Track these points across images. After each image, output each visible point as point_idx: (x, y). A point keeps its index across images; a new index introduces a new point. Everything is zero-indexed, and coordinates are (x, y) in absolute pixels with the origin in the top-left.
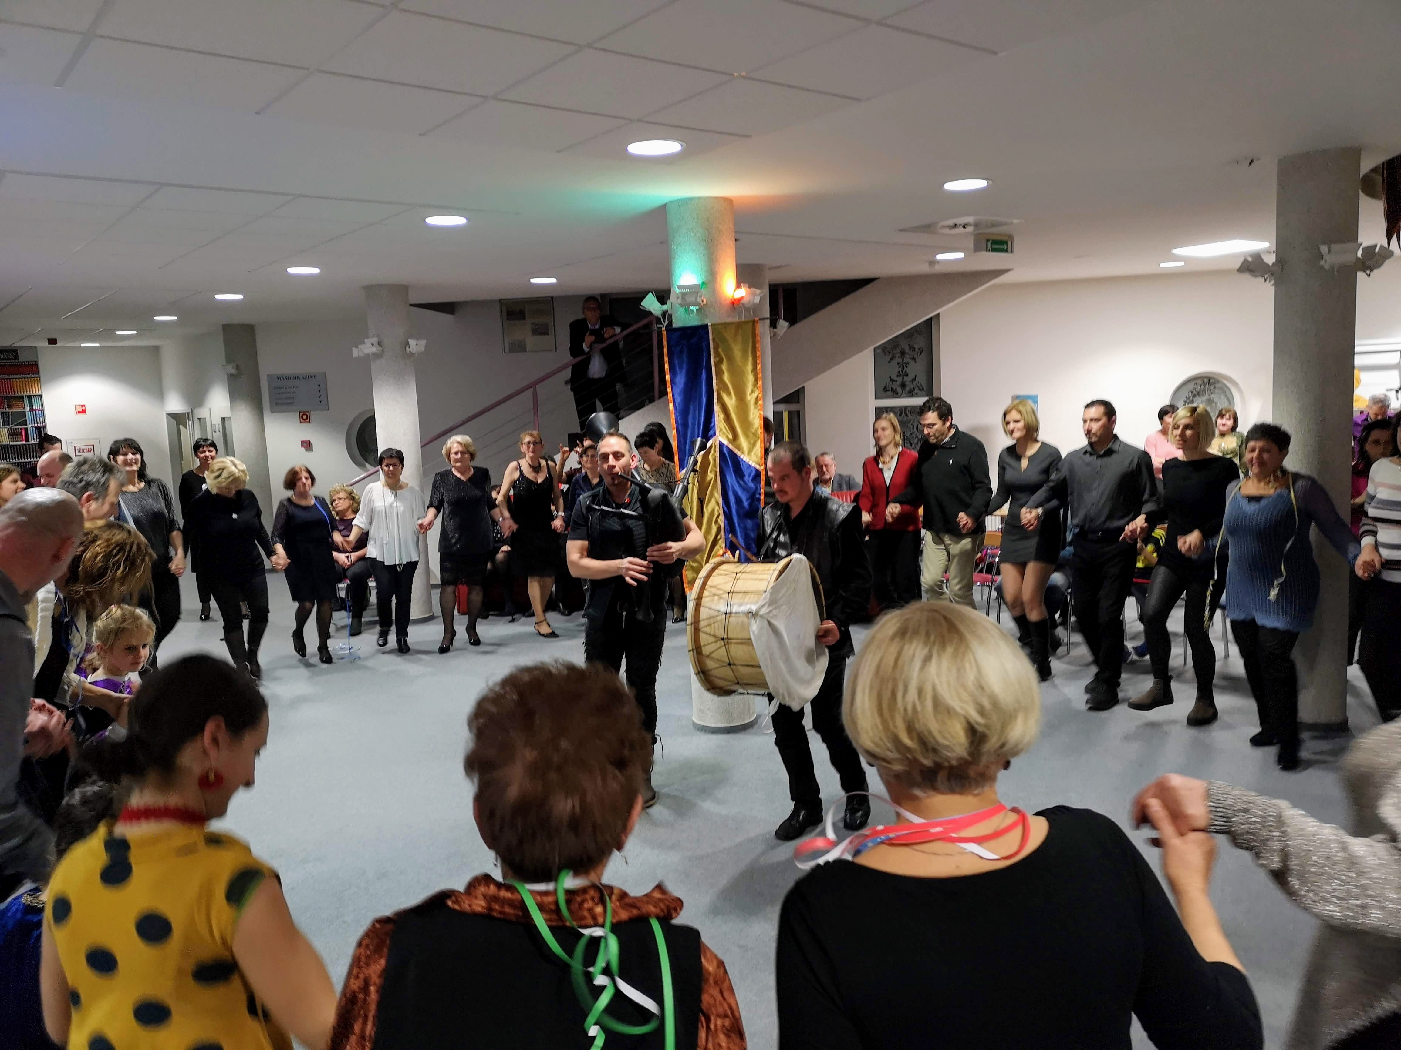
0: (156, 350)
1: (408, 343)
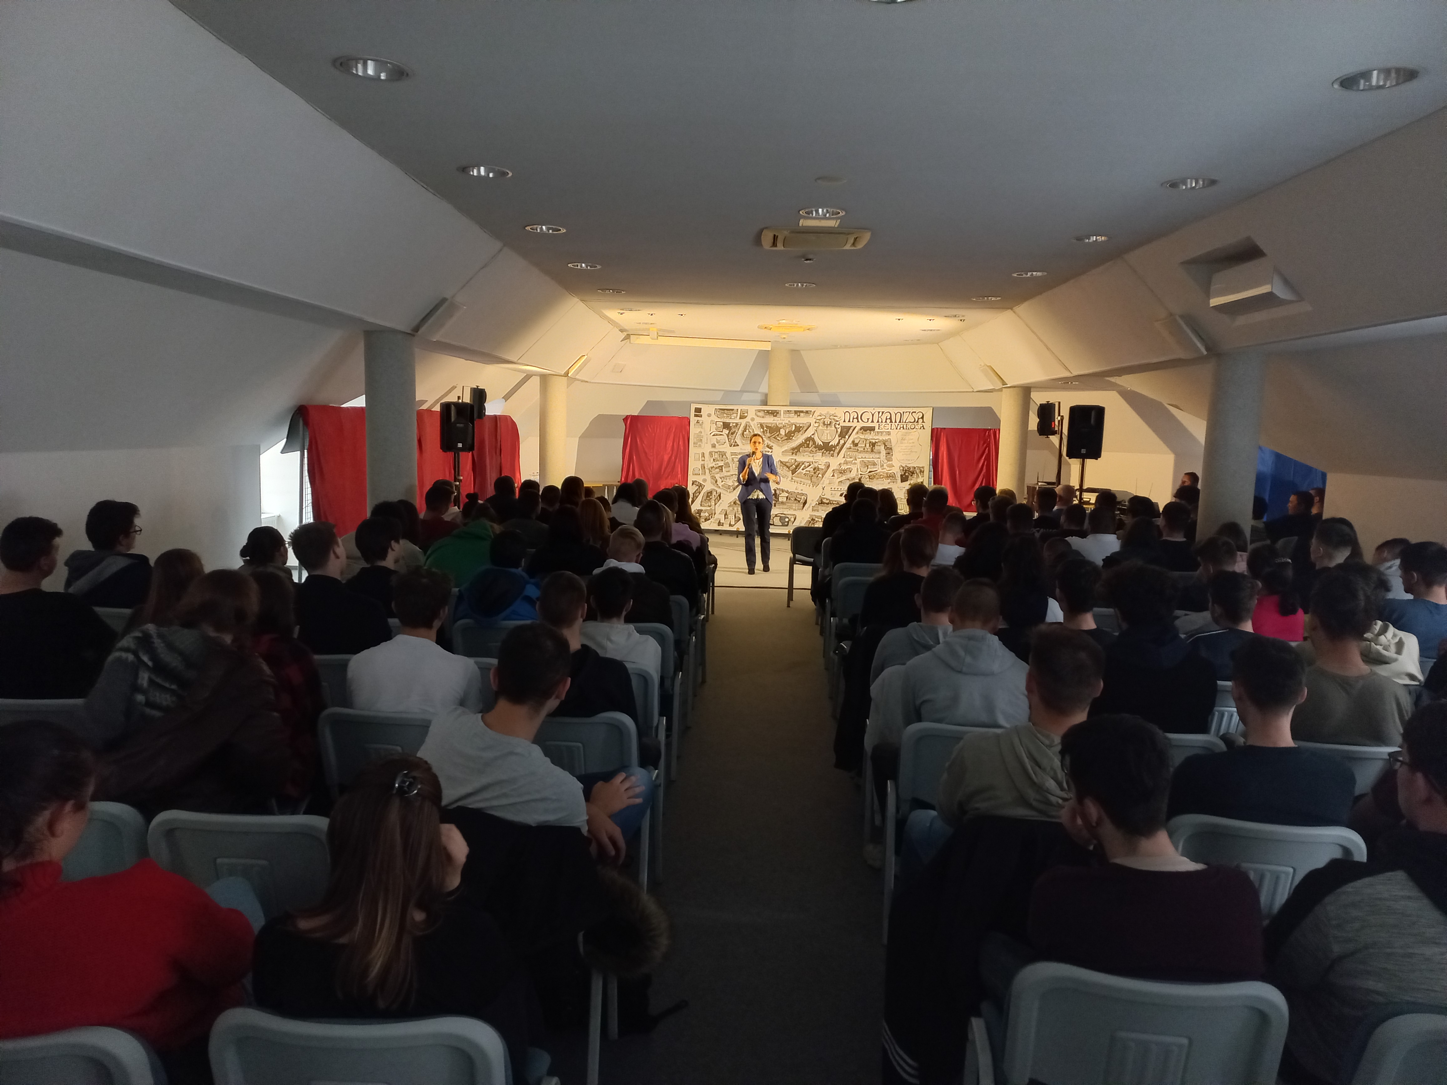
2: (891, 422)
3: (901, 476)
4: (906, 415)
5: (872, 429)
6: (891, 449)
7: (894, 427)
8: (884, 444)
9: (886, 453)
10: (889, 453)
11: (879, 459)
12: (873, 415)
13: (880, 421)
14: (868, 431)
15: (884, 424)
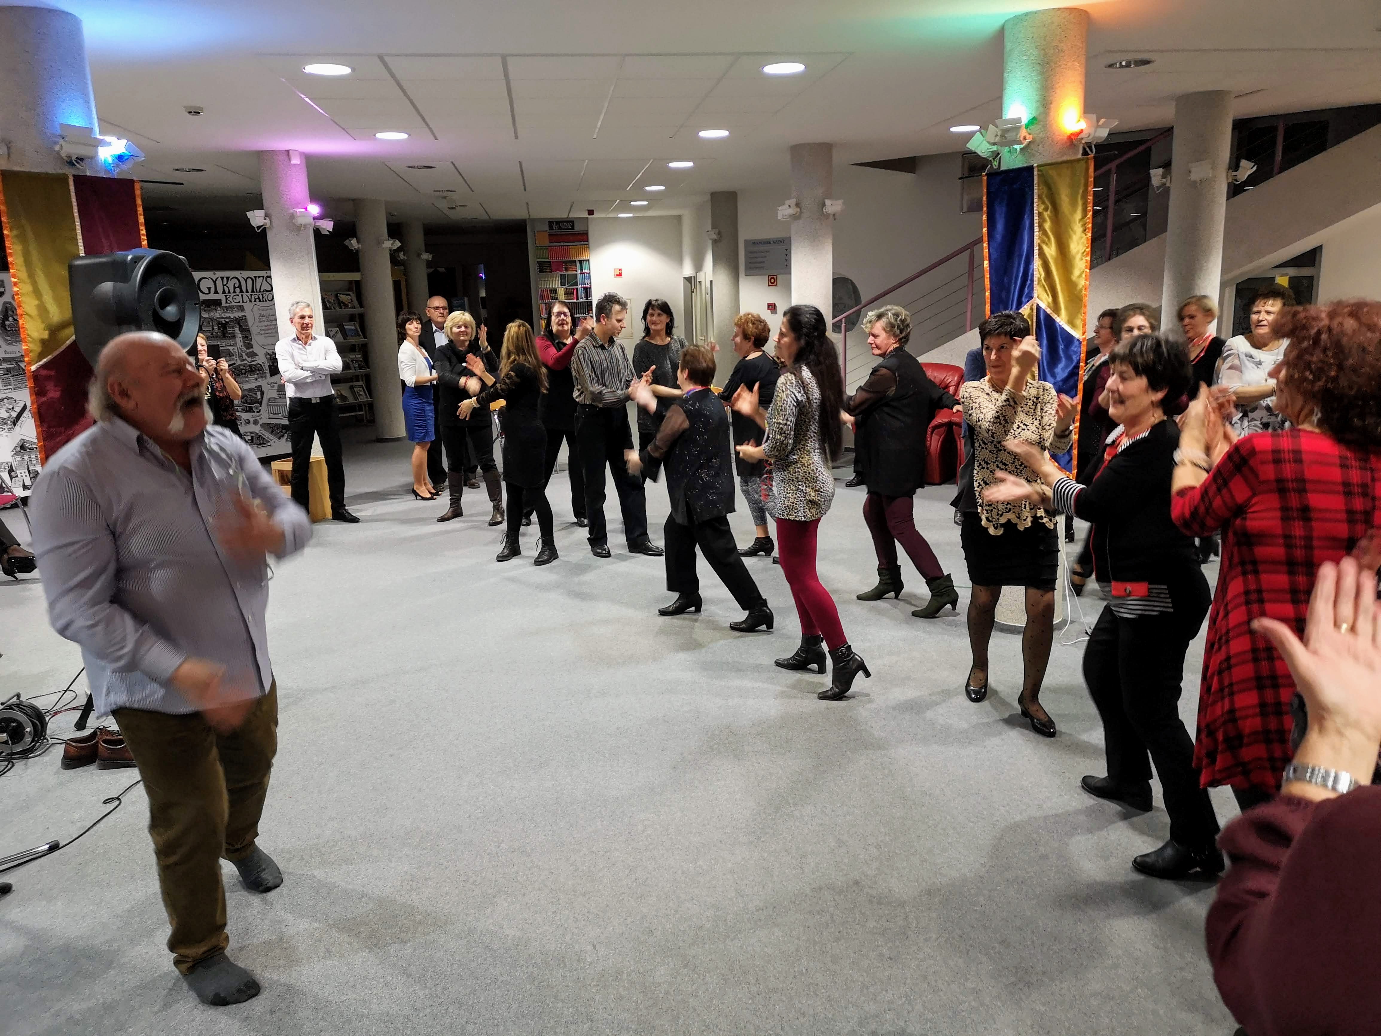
0: (679, 218)
1: (824, 205)
2: (241, 291)
3: (270, 366)
4: (259, 281)
5: (217, 303)
6: (248, 330)
7: (246, 299)
8: (239, 324)
9: (243, 338)
10: (246, 337)
11: (235, 348)
12: (215, 282)
13: (227, 291)
14: (212, 307)
15: (232, 295)
